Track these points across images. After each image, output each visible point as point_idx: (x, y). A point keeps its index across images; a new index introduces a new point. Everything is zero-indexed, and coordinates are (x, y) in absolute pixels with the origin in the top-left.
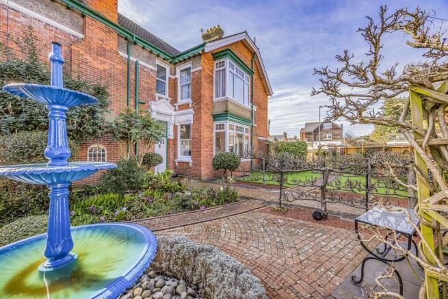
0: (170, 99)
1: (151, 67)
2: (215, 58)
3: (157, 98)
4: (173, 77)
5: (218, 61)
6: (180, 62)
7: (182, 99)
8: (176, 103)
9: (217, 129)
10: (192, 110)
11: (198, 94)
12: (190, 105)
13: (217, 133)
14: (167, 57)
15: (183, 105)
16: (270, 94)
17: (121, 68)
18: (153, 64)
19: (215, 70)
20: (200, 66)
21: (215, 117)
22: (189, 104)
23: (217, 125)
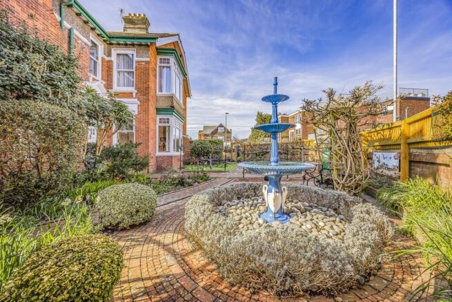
0: (104, 83)
1: (85, 40)
2: (158, 53)
3: (91, 79)
4: (107, 59)
5: (163, 57)
6: (119, 44)
7: (118, 85)
8: (111, 88)
9: (160, 122)
10: (136, 100)
11: (146, 85)
12: (134, 95)
13: (159, 127)
14: (104, 35)
15: (124, 93)
16: (189, 96)
17: (56, 32)
18: (87, 37)
19: (158, 64)
20: (148, 57)
21: (159, 111)
22: (132, 93)
23: (160, 119)
